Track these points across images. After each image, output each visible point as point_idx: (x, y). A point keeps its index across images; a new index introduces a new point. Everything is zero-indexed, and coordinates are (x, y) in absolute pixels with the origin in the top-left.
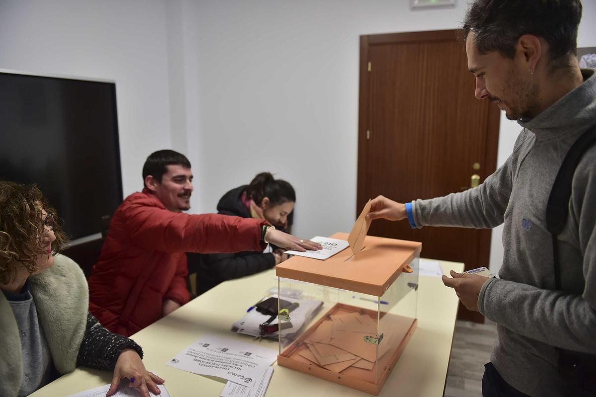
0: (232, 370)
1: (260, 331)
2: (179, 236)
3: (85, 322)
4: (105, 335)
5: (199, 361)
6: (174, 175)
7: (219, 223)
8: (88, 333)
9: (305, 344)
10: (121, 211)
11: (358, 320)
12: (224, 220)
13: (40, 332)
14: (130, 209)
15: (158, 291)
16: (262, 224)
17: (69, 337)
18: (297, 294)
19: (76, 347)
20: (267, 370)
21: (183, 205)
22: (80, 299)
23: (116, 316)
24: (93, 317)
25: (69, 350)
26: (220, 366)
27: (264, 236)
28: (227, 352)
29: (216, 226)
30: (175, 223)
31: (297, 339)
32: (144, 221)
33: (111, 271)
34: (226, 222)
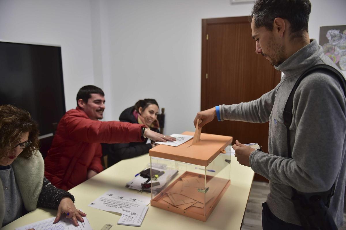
0: (124, 208)
1: (142, 187)
2: (95, 134)
3: (42, 182)
4: (53, 190)
5: (106, 204)
6: (95, 99)
7: (118, 126)
8: (44, 188)
9: (167, 194)
10: (63, 120)
11: (197, 181)
12: (121, 125)
13: (16, 188)
14: (69, 118)
15: (84, 165)
16: (142, 127)
17: (33, 190)
18: (164, 166)
19: (37, 196)
20: (144, 208)
21: (99, 116)
22: (39, 169)
23: (61, 179)
24: (47, 180)
25: (33, 198)
26: (118, 206)
27: (143, 134)
28: (123, 199)
29: (117, 128)
30: (94, 126)
31: (162, 191)
32: (76, 126)
33: (58, 153)
34: (122, 125)
